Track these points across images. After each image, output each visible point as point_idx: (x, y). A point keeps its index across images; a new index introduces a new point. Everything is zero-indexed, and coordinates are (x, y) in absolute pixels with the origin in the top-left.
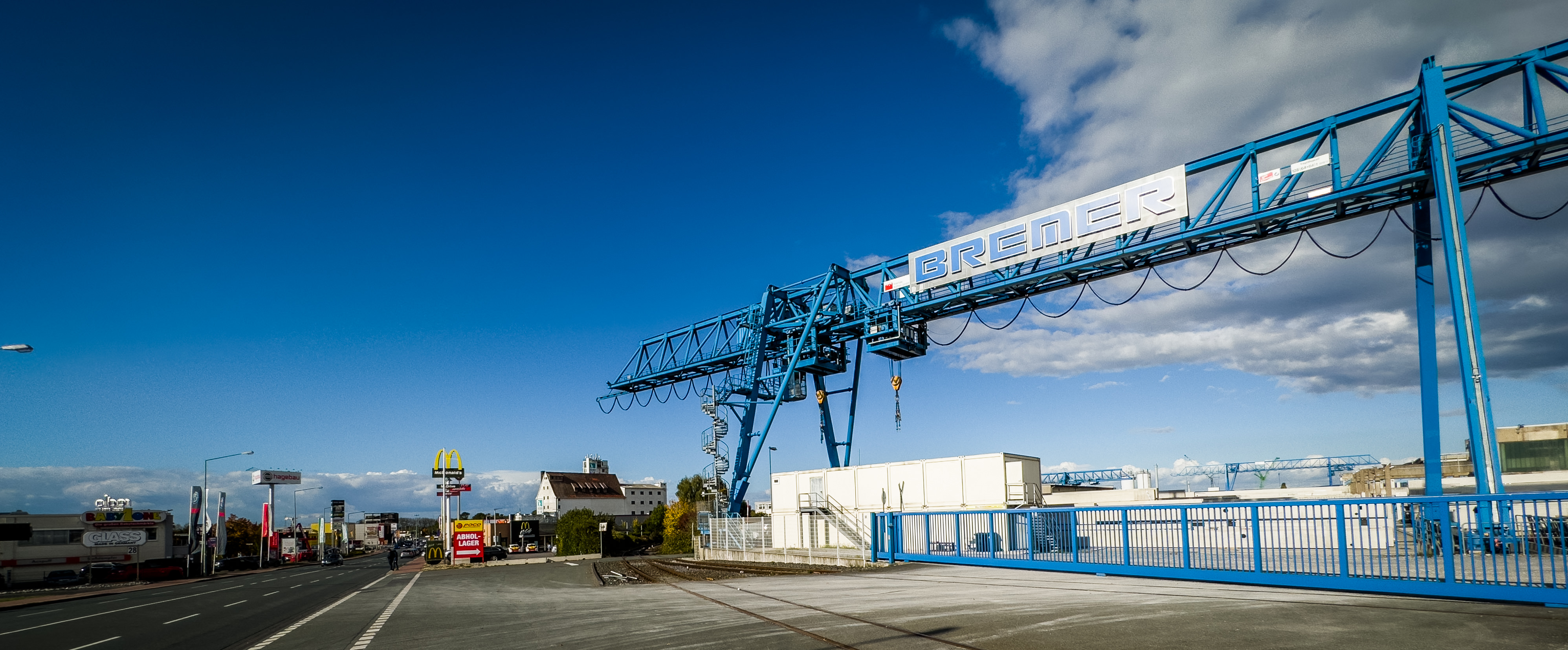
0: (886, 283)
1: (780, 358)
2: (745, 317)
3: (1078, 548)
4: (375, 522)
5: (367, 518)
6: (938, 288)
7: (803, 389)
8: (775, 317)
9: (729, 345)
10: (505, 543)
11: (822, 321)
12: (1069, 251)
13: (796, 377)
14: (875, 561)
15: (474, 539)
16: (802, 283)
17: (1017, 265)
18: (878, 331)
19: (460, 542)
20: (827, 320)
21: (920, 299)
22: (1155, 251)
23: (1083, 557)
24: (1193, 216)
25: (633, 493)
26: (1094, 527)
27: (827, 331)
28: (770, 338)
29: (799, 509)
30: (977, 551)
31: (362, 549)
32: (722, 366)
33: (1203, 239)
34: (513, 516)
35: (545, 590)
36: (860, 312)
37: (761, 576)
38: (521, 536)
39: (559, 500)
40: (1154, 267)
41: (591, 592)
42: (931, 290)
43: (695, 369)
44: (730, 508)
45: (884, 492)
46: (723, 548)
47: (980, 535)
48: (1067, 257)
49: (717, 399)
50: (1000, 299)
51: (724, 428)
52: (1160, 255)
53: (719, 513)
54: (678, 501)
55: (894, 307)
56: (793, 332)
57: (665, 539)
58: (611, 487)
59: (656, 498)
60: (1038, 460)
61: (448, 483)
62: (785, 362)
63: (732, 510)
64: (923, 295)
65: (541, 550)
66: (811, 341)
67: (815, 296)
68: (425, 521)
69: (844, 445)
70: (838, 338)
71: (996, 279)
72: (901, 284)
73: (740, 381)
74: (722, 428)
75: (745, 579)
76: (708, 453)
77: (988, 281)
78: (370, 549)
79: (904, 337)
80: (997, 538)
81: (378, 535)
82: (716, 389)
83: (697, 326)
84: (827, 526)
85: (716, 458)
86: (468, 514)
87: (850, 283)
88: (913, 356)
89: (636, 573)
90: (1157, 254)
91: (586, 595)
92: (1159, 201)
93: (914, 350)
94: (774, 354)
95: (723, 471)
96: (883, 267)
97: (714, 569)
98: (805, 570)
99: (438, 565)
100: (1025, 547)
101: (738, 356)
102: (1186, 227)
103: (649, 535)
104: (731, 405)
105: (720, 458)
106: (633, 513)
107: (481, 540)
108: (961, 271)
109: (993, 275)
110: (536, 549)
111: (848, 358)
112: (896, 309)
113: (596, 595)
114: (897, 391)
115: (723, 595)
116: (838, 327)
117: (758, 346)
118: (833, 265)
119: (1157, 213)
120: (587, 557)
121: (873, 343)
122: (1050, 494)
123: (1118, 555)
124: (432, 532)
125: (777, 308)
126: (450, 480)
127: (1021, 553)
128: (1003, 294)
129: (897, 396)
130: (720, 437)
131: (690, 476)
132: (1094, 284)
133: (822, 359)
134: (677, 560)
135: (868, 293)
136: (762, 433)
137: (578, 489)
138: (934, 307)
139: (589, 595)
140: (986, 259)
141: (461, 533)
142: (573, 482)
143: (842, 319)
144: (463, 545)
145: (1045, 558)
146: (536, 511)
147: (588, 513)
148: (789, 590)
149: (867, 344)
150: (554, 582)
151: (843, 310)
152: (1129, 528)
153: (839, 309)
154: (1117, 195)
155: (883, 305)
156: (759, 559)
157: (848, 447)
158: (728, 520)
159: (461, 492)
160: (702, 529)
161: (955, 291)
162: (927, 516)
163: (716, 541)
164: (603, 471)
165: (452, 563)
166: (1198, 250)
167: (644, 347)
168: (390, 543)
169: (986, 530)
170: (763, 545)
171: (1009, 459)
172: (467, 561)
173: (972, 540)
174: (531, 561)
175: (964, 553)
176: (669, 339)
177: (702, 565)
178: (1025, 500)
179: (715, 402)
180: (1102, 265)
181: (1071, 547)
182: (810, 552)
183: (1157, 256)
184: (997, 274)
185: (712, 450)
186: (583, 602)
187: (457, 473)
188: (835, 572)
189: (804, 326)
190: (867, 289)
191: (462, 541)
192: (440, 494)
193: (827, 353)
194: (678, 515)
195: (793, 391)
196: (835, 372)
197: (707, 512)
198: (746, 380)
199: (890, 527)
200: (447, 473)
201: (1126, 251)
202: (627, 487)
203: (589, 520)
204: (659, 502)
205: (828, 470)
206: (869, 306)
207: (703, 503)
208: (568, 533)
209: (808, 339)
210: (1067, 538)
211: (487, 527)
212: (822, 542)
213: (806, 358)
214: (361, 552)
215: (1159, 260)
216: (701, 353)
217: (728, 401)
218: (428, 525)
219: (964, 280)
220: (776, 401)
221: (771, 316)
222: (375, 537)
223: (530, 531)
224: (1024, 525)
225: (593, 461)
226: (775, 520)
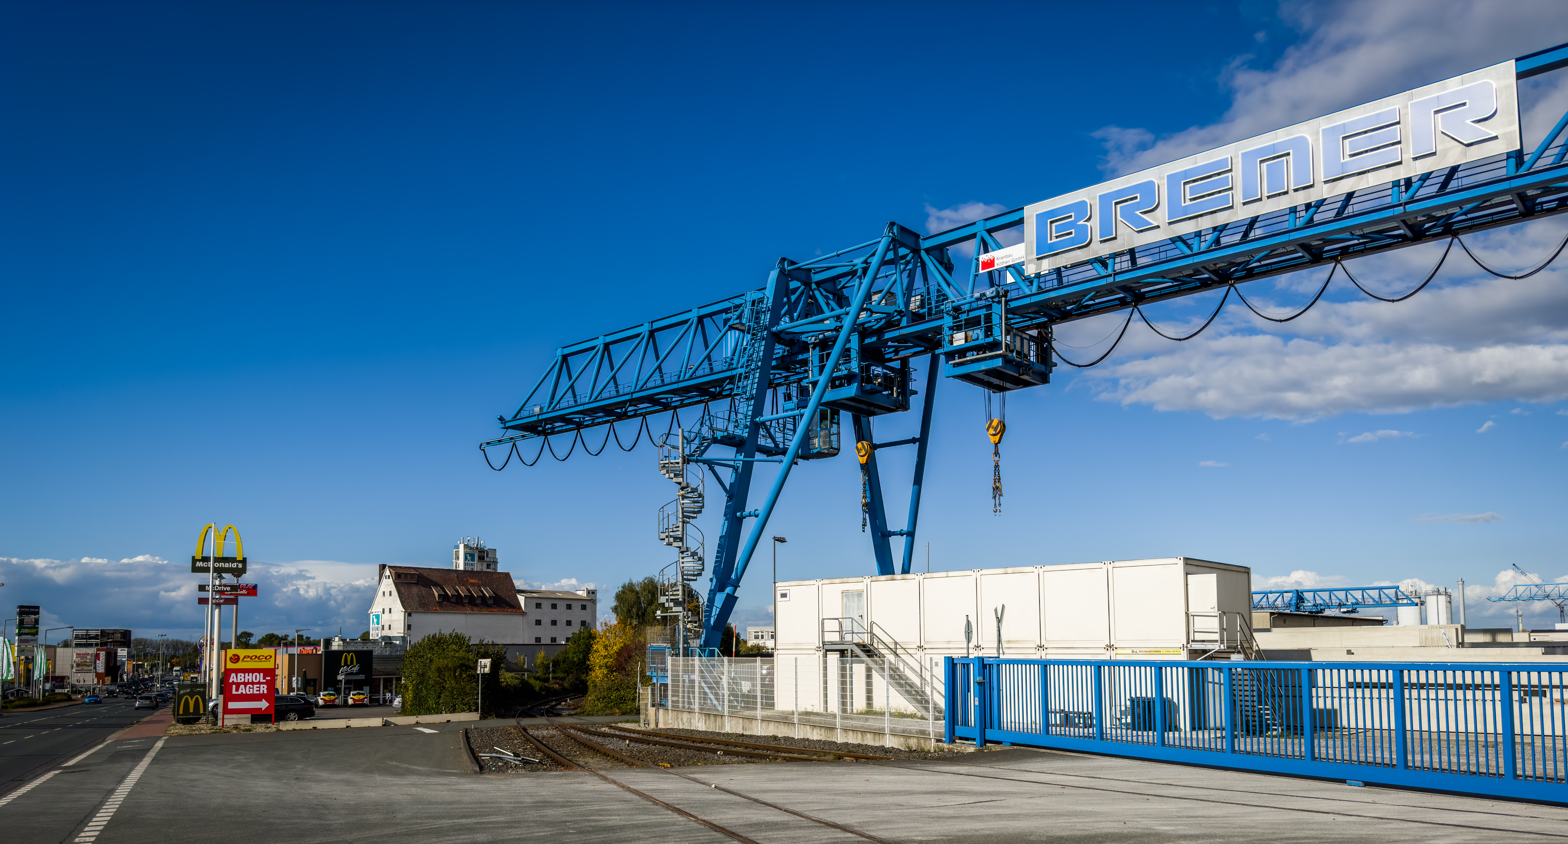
0: (983, 257)
1: (795, 385)
2: (737, 313)
3: (1314, 729)
4: (91, 645)
5: (77, 637)
6: (1074, 266)
7: (834, 438)
8: (790, 313)
9: (710, 360)
10: (312, 688)
11: (870, 322)
12: (1308, 206)
13: (823, 417)
14: (952, 741)
15: (259, 683)
16: (838, 255)
17: (1215, 229)
18: (966, 341)
19: (234, 687)
20: (878, 320)
21: (1042, 285)
22: (1461, 208)
23: (1325, 747)
24: (1531, 147)
25: (538, 606)
26: (1344, 692)
27: (879, 339)
28: (780, 350)
29: (821, 645)
30: (1134, 729)
31: (66, 690)
32: (697, 396)
33: (1546, 189)
34: (328, 642)
35: (378, 778)
36: (936, 307)
37: (753, 763)
38: (340, 677)
39: (410, 615)
40: (1460, 237)
41: (459, 784)
42: (1063, 269)
43: (651, 399)
44: (703, 639)
45: (968, 622)
46: (689, 708)
47: (1138, 702)
48: (1304, 216)
49: (687, 452)
50: (1182, 287)
51: (698, 502)
52: (1469, 216)
53: (684, 648)
54: (616, 622)
55: (996, 300)
56: (820, 340)
57: (591, 688)
58: (500, 594)
59: (577, 615)
60: (1246, 571)
61: (217, 583)
62: (804, 392)
63: (707, 644)
64: (1048, 278)
65: (375, 703)
66: (849, 356)
67: (860, 279)
68: (176, 645)
69: (902, 535)
70: (896, 352)
71: (1176, 253)
72: (1010, 259)
73: (726, 422)
74: (694, 502)
75: (726, 768)
76: (669, 544)
77: (1163, 255)
78: (80, 692)
79: (1012, 351)
80: (1169, 707)
81: (95, 668)
82: (686, 434)
83: (656, 325)
84: (869, 677)
85: (682, 552)
86: (250, 635)
87: (920, 257)
88: (1027, 384)
89: (538, 750)
90: (1465, 214)
91: (449, 790)
92: (1468, 122)
93: (1029, 375)
94: (787, 377)
95: (694, 575)
96: (979, 229)
97: (672, 745)
98: (829, 753)
99: (195, 727)
100: (1218, 725)
101: (723, 380)
102: (1517, 169)
103: (563, 679)
104: (710, 464)
105: (689, 553)
106: (538, 639)
107: (271, 684)
108: (1115, 238)
109: (1173, 246)
110: (366, 701)
111: (913, 386)
112: (999, 302)
113: (466, 790)
114: (996, 445)
115: (687, 796)
116: (896, 333)
117: (760, 364)
118: (893, 224)
119: (1466, 143)
120: (455, 717)
121: (957, 361)
122: (1268, 630)
123: (1386, 745)
124: (188, 665)
125: (793, 298)
126: (221, 578)
127: (1213, 736)
128: (1188, 279)
129: (996, 453)
130: (689, 517)
131: (638, 578)
132: (1352, 264)
133: (868, 387)
134: (611, 727)
135: (951, 275)
136: (762, 511)
137: (444, 597)
138: (1065, 299)
139: (454, 790)
140: (1161, 216)
141: (237, 671)
142: (436, 585)
143: (905, 319)
144: (239, 692)
145: (1255, 748)
146: (368, 633)
147: (459, 640)
148: (802, 791)
149: (947, 363)
150: (394, 763)
151: (907, 304)
152: (1407, 695)
153: (900, 301)
154: (1396, 109)
155: (977, 295)
156: (751, 729)
157: (909, 538)
158: (701, 661)
159: (239, 598)
160: (655, 674)
161: (1103, 272)
162: (1045, 665)
163: (678, 696)
164: (488, 566)
165: (220, 723)
166: (1538, 208)
167: (565, 358)
168: (114, 681)
169: (1148, 691)
170: (759, 706)
171: (1194, 569)
172: (245, 721)
173: (1123, 708)
174: (355, 723)
175: (1109, 731)
176: (607, 346)
177: (651, 738)
178: (1222, 642)
179: (684, 457)
180: (1367, 230)
181: (1302, 727)
182: (838, 720)
183: (1463, 217)
184: (1180, 244)
185: (676, 539)
186: (441, 803)
187: (234, 565)
188: (881, 759)
189: (838, 329)
190: (949, 268)
191: (238, 685)
192: (203, 601)
193: (877, 376)
194: (615, 648)
195: (816, 441)
196: (891, 410)
197: (665, 645)
198: (737, 421)
199: (979, 683)
200: (217, 565)
201: (1410, 208)
202: (529, 595)
203: (461, 653)
204: (583, 623)
205: (874, 578)
206: (952, 298)
207: (658, 629)
208: (423, 675)
209: (846, 353)
210: (1295, 710)
211: (281, 659)
212: (859, 703)
213: (841, 385)
214: (65, 697)
215: (1469, 223)
216: (661, 372)
217: (706, 456)
218: (181, 651)
219: (1121, 254)
220: (786, 459)
221: (783, 312)
222: (89, 671)
223: (356, 669)
224: (1217, 686)
225: (471, 548)
226: (781, 661)
